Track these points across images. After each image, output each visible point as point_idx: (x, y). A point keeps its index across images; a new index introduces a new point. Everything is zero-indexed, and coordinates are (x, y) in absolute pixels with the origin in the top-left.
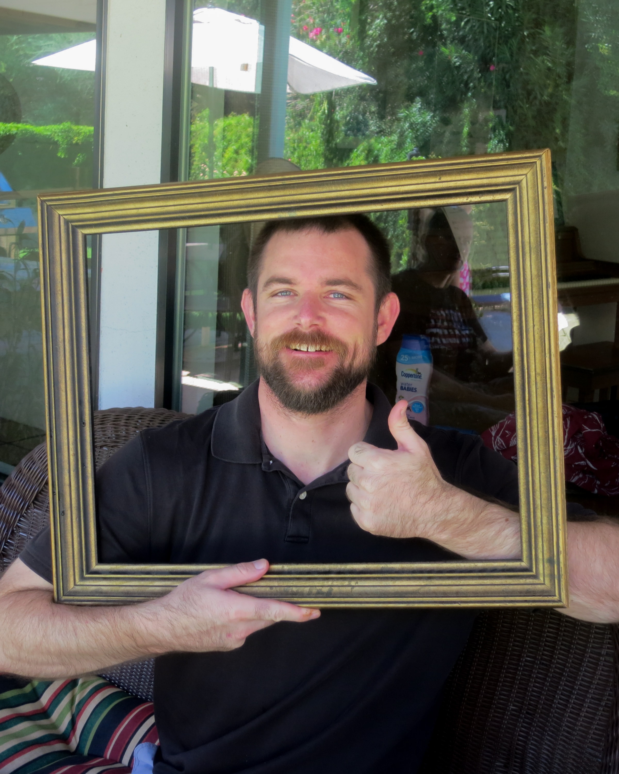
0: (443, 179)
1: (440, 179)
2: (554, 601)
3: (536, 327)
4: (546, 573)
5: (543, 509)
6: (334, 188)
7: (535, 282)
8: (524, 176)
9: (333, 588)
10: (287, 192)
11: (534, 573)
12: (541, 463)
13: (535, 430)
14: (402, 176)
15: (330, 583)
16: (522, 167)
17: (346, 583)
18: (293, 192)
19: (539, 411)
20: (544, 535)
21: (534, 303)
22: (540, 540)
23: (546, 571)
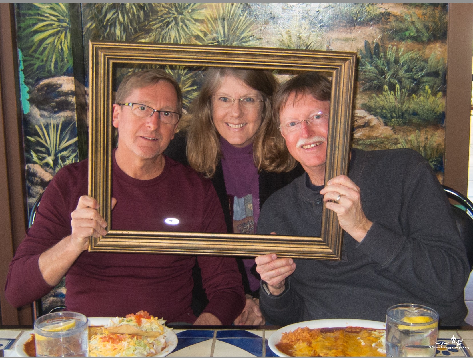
0: (137, 244)
1: (139, 244)
2: (96, 44)
3: (99, 173)
4: (100, 57)
5: (100, 88)
6: (190, 246)
7: (98, 193)
8: (101, 240)
9: (205, 55)
10: (213, 246)
11: (106, 57)
12: (100, 110)
13: (102, 125)
14: (157, 248)
15: (207, 58)
16: (101, 245)
17: (199, 57)
18: (211, 246)
19: (99, 134)
20: (100, 76)
21: (99, 184)
22: (102, 74)
23: (100, 58)
